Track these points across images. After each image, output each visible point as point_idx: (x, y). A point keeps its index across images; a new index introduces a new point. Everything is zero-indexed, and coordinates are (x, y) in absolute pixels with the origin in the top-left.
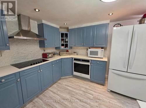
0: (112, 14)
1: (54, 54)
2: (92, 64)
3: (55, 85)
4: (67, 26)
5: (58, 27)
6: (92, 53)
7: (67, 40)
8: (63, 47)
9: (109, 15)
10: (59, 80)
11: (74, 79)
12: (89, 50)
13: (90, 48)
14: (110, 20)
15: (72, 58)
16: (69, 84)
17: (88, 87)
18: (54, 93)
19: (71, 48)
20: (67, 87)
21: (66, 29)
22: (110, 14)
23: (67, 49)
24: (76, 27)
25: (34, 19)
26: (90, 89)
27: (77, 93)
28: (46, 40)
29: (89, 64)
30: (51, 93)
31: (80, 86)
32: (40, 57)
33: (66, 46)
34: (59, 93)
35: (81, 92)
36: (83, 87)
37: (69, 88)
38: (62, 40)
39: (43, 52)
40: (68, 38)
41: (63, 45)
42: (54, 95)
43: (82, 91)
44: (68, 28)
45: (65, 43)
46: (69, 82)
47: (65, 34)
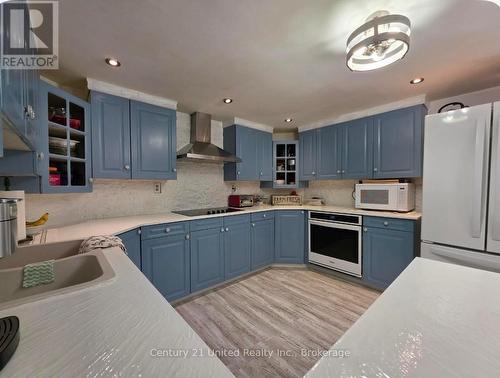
0: (422, 80)
1: (256, 200)
2: (366, 229)
3: (255, 278)
4: (293, 126)
5: (270, 130)
6: (367, 197)
7: (293, 162)
8: (280, 182)
9: (412, 82)
10: (267, 269)
11: (310, 275)
12: (359, 188)
13: (361, 182)
14: (424, 95)
15: (306, 211)
16: (294, 281)
17: (350, 297)
18: (253, 291)
19: (305, 184)
20: (286, 286)
21: (292, 134)
22: (415, 81)
23: (291, 186)
24: (320, 124)
25: (218, 119)
26: (358, 301)
27: (312, 304)
28: (240, 161)
29: (358, 229)
30: (246, 290)
31: (325, 291)
32: (225, 204)
33: (291, 178)
34: (264, 293)
35: (327, 304)
36: (334, 295)
37: (291, 289)
38: (280, 162)
39: (230, 193)
40: (297, 157)
41: (280, 176)
42: (252, 295)
43: (330, 301)
44: (295, 131)
45: (286, 171)
46: (295, 277)
47: (288, 146)
